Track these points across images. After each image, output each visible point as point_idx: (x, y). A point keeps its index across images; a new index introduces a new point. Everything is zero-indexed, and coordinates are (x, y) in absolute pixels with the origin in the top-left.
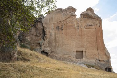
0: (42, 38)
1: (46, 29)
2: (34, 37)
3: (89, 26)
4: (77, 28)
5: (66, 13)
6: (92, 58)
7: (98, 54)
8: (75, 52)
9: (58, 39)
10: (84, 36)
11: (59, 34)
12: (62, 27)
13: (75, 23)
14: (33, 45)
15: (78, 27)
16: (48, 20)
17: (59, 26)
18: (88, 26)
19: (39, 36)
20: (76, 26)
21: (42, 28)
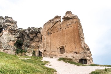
2: (37, 43)
5: (53, 22)
6: (71, 52)
8: (59, 49)
9: (48, 41)
10: (65, 34)
11: (49, 37)
12: (51, 32)
15: (60, 29)
16: (44, 30)
18: (67, 26)
19: (40, 42)
21: (41, 36)
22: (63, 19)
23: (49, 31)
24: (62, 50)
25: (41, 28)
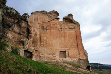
0: (25, 36)
1: (31, 28)
2: (17, 35)
3: (71, 28)
4: (60, 30)
5: (50, 15)
6: (74, 57)
7: (79, 54)
8: (59, 52)
9: (43, 38)
10: (67, 37)
11: (44, 33)
12: (47, 28)
13: (59, 25)
14: (14, 43)
17: (44, 27)
18: (69, 29)
19: (23, 35)
20: (59, 27)
21: (27, 27)
22: (64, 19)
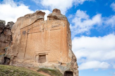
1: (13, 35)
3: (54, 27)
5: (33, 17)
8: (38, 56)
9: (23, 43)
10: (48, 38)
11: (25, 38)
13: (41, 26)
15: (43, 29)
16: (17, 26)
17: (25, 31)
19: (7, 43)
21: (11, 35)
22: (48, 17)
23: (26, 30)
24: (41, 57)
25: (12, 23)
